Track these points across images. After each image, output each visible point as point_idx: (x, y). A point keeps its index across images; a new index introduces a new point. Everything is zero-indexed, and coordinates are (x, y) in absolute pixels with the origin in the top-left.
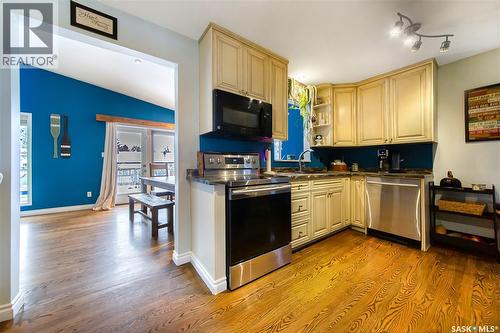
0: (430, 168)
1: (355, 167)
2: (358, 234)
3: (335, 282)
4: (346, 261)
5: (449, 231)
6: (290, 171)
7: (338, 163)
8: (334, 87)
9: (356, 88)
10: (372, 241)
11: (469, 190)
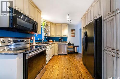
0: (67, 41)
1: (55, 41)
2: (56, 56)
3: (59, 69)
4: (58, 63)
5: (69, 51)
6: (39, 43)
7: (50, 40)
8: (51, 23)
9: (55, 24)
10: (59, 56)
11: (71, 44)
